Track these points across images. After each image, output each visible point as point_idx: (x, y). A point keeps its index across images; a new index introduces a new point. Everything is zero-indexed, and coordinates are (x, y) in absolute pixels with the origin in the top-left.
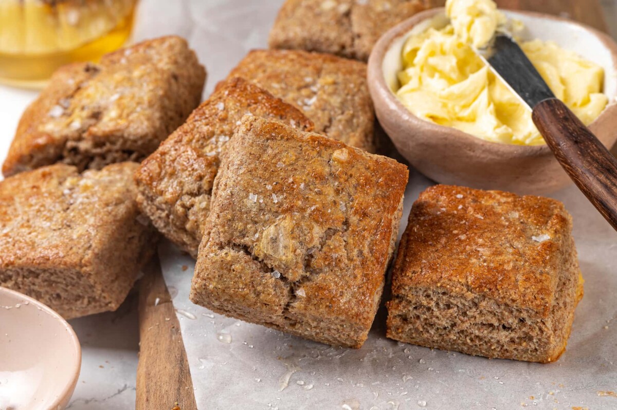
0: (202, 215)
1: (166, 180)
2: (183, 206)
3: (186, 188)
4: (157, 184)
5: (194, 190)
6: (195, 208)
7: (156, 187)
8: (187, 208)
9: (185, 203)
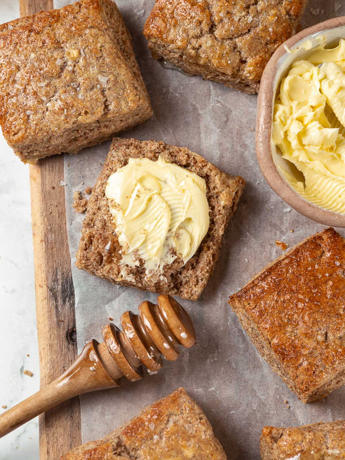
0: (211, 52)
1: (172, 30)
2: (194, 48)
3: (191, 33)
4: (166, 36)
5: (198, 33)
6: (203, 47)
7: (167, 38)
8: (196, 49)
9: (194, 45)
